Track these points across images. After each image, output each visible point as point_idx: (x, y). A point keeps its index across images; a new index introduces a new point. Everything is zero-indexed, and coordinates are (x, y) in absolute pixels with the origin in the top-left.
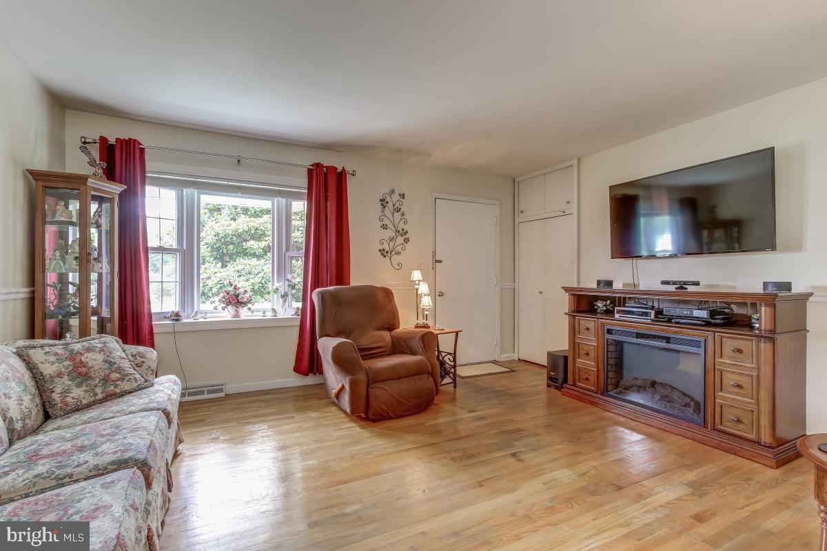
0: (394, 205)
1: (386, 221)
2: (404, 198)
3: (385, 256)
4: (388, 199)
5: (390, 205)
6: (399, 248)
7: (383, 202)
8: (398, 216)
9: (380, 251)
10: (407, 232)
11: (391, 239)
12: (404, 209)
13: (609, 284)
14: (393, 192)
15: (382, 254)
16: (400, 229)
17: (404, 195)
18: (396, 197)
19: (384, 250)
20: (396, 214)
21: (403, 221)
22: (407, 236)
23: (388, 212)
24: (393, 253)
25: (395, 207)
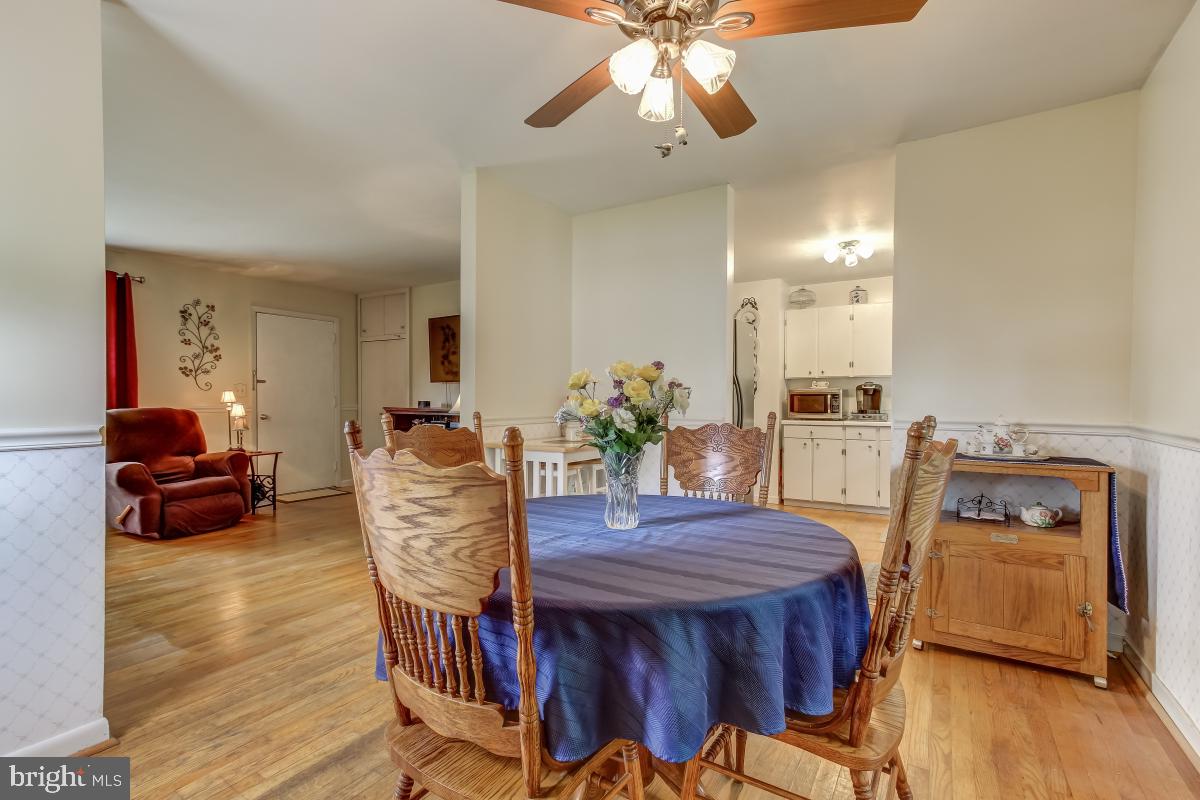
0: (200, 318)
1: (189, 336)
2: (213, 310)
3: (187, 375)
4: (191, 310)
5: (195, 317)
6: (208, 366)
7: (185, 314)
8: (205, 331)
9: (181, 369)
10: (217, 349)
11: (196, 356)
12: (213, 322)
13: (427, 404)
14: (197, 303)
15: (183, 373)
16: (208, 344)
17: (213, 307)
18: (201, 309)
19: (186, 368)
20: (202, 328)
21: (212, 336)
22: (218, 353)
23: (191, 325)
24: (199, 371)
25: (202, 320)
